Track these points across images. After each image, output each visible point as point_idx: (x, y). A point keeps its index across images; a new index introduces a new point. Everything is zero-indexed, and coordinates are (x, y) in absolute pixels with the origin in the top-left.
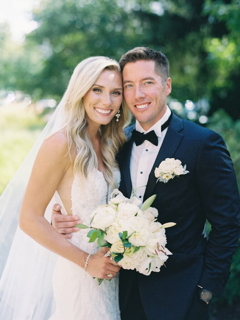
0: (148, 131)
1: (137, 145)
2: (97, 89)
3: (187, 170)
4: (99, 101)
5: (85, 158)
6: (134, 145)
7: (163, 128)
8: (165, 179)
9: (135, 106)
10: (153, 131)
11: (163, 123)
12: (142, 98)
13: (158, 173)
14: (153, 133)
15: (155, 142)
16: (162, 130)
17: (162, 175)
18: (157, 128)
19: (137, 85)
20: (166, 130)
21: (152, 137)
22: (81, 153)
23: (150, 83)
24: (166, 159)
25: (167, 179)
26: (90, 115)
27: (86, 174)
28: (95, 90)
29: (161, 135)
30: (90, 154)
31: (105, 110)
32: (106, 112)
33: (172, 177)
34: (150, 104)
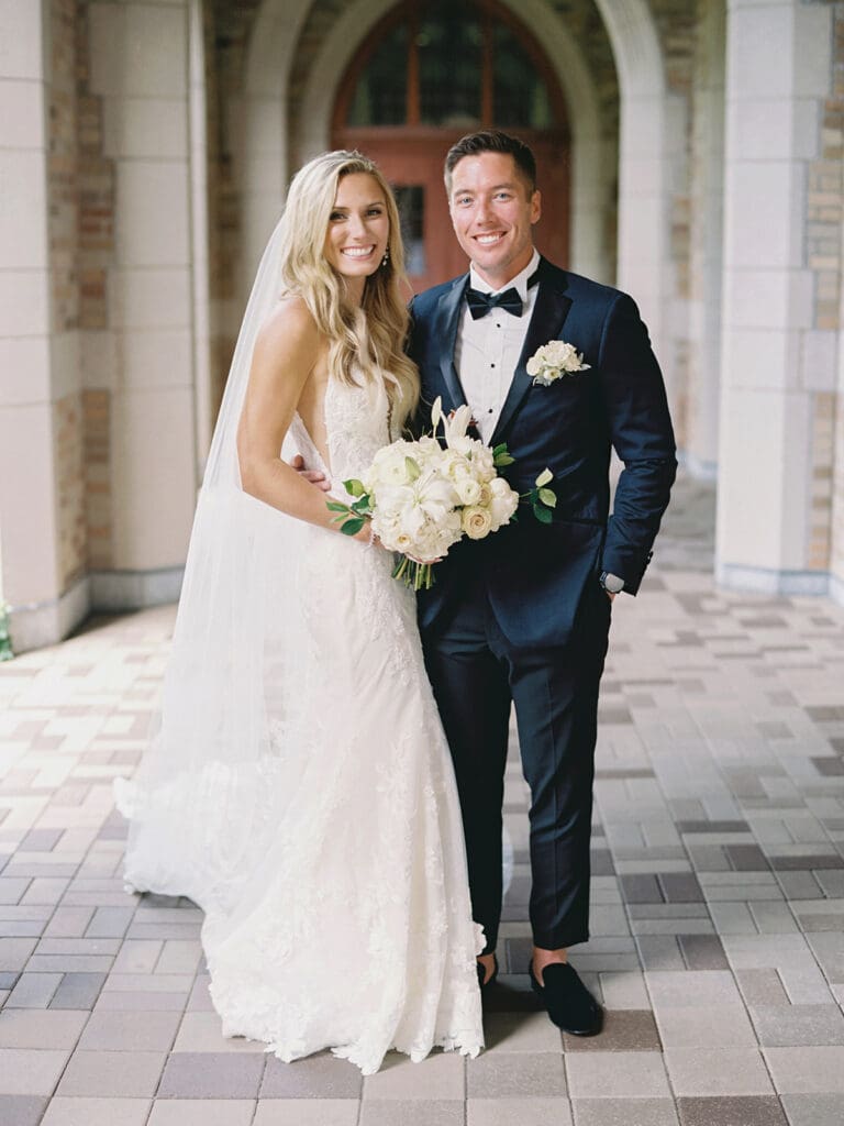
0: (503, 291)
1: (476, 317)
2: (337, 216)
3: (584, 362)
4: (345, 236)
6: (467, 316)
7: (531, 283)
8: (548, 377)
9: (475, 238)
10: (514, 289)
11: (530, 275)
15: (517, 310)
16: (529, 288)
17: (543, 370)
18: (519, 283)
20: (535, 289)
21: (511, 302)
23: (503, 195)
24: (551, 342)
25: (552, 379)
29: (530, 297)
31: (361, 248)
32: (363, 252)
33: (559, 375)
34: (505, 233)
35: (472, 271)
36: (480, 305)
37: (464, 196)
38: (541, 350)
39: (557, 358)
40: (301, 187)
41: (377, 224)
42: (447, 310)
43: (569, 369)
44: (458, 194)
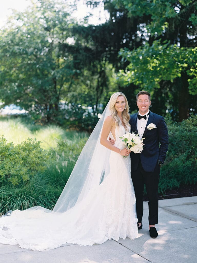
0: (144, 115)
1: (139, 119)
2: (117, 102)
3: (156, 127)
4: (118, 106)
5: (118, 122)
6: (138, 119)
7: (148, 115)
8: (150, 129)
9: (141, 107)
11: (148, 113)
12: (144, 105)
13: (148, 127)
14: (145, 116)
15: (146, 119)
17: (150, 128)
18: (146, 114)
19: (143, 101)
20: (149, 115)
22: (117, 121)
23: (146, 101)
24: (151, 124)
26: (117, 110)
27: (119, 127)
28: (117, 103)
29: (148, 117)
30: (119, 121)
32: (121, 108)
33: (152, 129)
34: (146, 107)
35: (139, 112)
36: (140, 118)
37: (140, 100)
38: (149, 125)
39: (152, 126)
40: (112, 98)
41: (124, 104)
42: (135, 118)
43: (154, 128)
44: (139, 100)
